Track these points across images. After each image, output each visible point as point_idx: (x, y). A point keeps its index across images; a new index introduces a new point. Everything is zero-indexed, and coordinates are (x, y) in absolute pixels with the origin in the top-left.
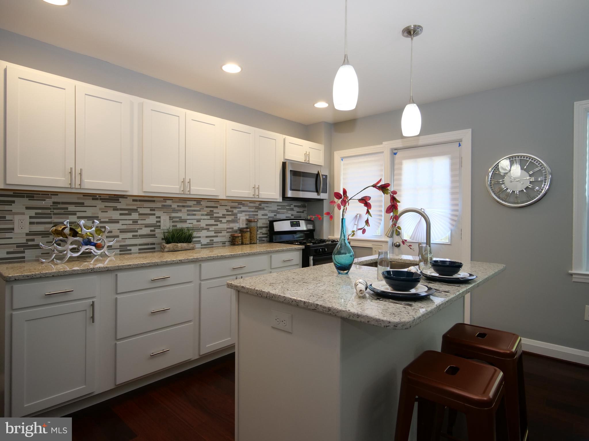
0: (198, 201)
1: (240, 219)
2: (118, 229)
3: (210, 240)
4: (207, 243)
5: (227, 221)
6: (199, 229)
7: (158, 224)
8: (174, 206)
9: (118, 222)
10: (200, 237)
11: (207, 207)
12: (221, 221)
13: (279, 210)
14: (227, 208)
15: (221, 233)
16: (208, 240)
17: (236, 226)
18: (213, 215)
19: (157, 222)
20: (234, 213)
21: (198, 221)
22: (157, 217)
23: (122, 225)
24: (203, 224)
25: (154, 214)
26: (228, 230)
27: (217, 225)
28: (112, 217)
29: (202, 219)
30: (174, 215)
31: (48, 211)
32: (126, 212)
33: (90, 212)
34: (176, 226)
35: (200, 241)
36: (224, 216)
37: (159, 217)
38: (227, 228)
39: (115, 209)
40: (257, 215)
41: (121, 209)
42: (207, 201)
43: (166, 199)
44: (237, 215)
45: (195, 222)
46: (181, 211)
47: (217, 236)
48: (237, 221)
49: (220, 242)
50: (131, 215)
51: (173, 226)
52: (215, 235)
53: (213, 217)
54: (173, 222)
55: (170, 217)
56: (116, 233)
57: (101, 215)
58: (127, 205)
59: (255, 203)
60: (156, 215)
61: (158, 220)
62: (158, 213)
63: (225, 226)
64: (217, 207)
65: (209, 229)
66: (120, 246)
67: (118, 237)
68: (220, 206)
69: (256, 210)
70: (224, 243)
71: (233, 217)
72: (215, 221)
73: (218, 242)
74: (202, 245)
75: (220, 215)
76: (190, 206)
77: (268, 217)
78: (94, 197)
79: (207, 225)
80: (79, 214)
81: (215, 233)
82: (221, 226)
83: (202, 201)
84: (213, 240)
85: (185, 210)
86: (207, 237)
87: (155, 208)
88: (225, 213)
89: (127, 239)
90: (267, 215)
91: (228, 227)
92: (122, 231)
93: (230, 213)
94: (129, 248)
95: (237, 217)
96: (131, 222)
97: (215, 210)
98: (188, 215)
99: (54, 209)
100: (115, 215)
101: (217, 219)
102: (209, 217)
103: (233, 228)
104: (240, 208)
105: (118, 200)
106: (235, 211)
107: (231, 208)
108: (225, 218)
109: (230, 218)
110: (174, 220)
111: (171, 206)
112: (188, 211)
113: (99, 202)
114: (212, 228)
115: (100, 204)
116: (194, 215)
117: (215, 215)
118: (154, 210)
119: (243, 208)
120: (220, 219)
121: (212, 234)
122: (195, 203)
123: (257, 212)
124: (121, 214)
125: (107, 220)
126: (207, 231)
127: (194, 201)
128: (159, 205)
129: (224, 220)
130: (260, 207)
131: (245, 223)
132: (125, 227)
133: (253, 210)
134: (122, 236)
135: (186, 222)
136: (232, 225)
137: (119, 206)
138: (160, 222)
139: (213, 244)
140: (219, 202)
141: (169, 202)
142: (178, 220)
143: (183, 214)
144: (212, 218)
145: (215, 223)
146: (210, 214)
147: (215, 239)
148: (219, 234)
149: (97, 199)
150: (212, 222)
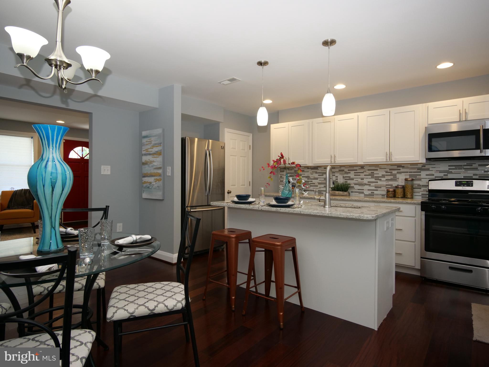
0: (362, 167)
1: (399, 178)
2: (318, 183)
3: (371, 193)
4: (369, 194)
5: (386, 180)
6: (363, 184)
7: (337, 180)
8: (346, 170)
9: (317, 179)
10: (363, 190)
11: (368, 170)
12: (381, 179)
13: (450, 171)
14: (386, 170)
15: (381, 188)
16: (370, 192)
17: (395, 184)
18: (374, 175)
19: (336, 179)
20: (393, 174)
21: (362, 179)
22: (336, 177)
23: (319, 180)
24: (365, 181)
25: (334, 175)
26: (387, 186)
27: (377, 182)
28: (315, 177)
29: (364, 178)
30: (345, 175)
31: (293, 174)
32: (321, 174)
33: (306, 174)
34: (347, 182)
35: (363, 192)
36: (383, 176)
37: (337, 177)
38: (386, 185)
39: (316, 173)
40: (420, 175)
41: (319, 173)
42: (369, 166)
43: (341, 166)
44: (396, 175)
45: (360, 180)
46: (350, 173)
47: (377, 190)
48: (396, 180)
49: (380, 194)
50: (323, 175)
51: (345, 182)
52: (375, 189)
53: (374, 177)
54: (345, 179)
55: (343, 177)
56: (317, 184)
57: (310, 175)
58: (322, 171)
59: (417, 165)
60: (336, 176)
61: (337, 178)
62: (336, 174)
63: (385, 183)
64: (377, 170)
65: (370, 185)
66: (318, 191)
67: (317, 186)
68: (380, 169)
69: (419, 171)
70: (383, 195)
71: (392, 177)
72: (375, 180)
73: (379, 194)
74: (365, 195)
75: (380, 175)
76: (356, 170)
77: (435, 177)
78: (308, 168)
79: (368, 182)
80: (303, 175)
81: (375, 188)
82: (380, 183)
83: (364, 166)
84: (374, 193)
85: (352, 172)
86: (368, 190)
87: (335, 172)
88: (385, 173)
89: (321, 187)
90: (433, 175)
91: (388, 184)
92: (319, 184)
93: (389, 174)
94: (322, 192)
95: (396, 177)
96: (323, 179)
97: (375, 172)
98: (355, 175)
99: (295, 173)
100: (316, 176)
101: (377, 178)
102: (370, 177)
103: (392, 185)
104: (400, 170)
105: (318, 168)
106: (394, 172)
107: (390, 170)
108: (385, 177)
109: (389, 178)
110: (346, 178)
111: (344, 170)
112: (355, 173)
113: (310, 170)
114: (373, 184)
115: (310, 171)
116: (360, 175)
117: (375, 175)
118: (334, 173)
119: (402, 170)
120: (380, 178)
121: (373, 188)
122: (360, 168)
123: (420, 172)
124: (319, 175)
125: (313, 178)
126: (369, 186)
127: (359, 166)
128: (337, 170)
129: (383, 179)
130: (423, 168)
131: (404, 181)
132: (320, 182)
133: (415, 171)
134: (319, 186)
135: (353, 179)
136: (390, 183)
137: (318, 171)
138: (337, 179)
139: (374, 195)
140: (379, 166)
141: (342, 168)
142: (348, 178)
143: (352, 175)
144: (372, 177)
145: (376, 181)
146: (372, 175)
147: (376, 192)
148: (379, 189)
149: (309, 168)
150: (373, 180)
